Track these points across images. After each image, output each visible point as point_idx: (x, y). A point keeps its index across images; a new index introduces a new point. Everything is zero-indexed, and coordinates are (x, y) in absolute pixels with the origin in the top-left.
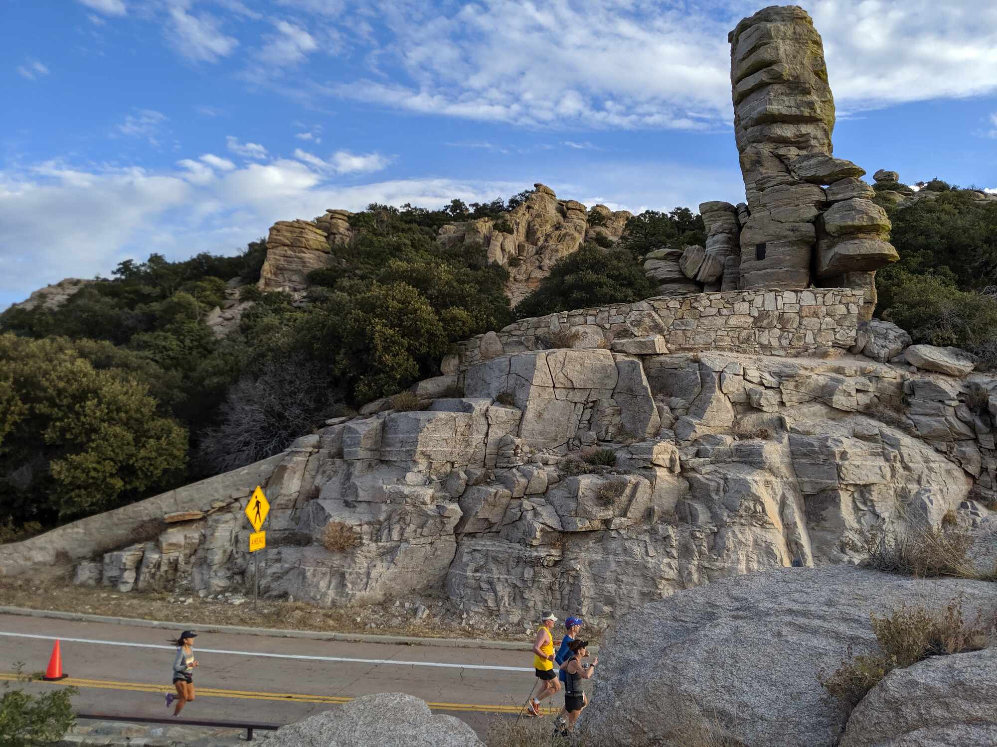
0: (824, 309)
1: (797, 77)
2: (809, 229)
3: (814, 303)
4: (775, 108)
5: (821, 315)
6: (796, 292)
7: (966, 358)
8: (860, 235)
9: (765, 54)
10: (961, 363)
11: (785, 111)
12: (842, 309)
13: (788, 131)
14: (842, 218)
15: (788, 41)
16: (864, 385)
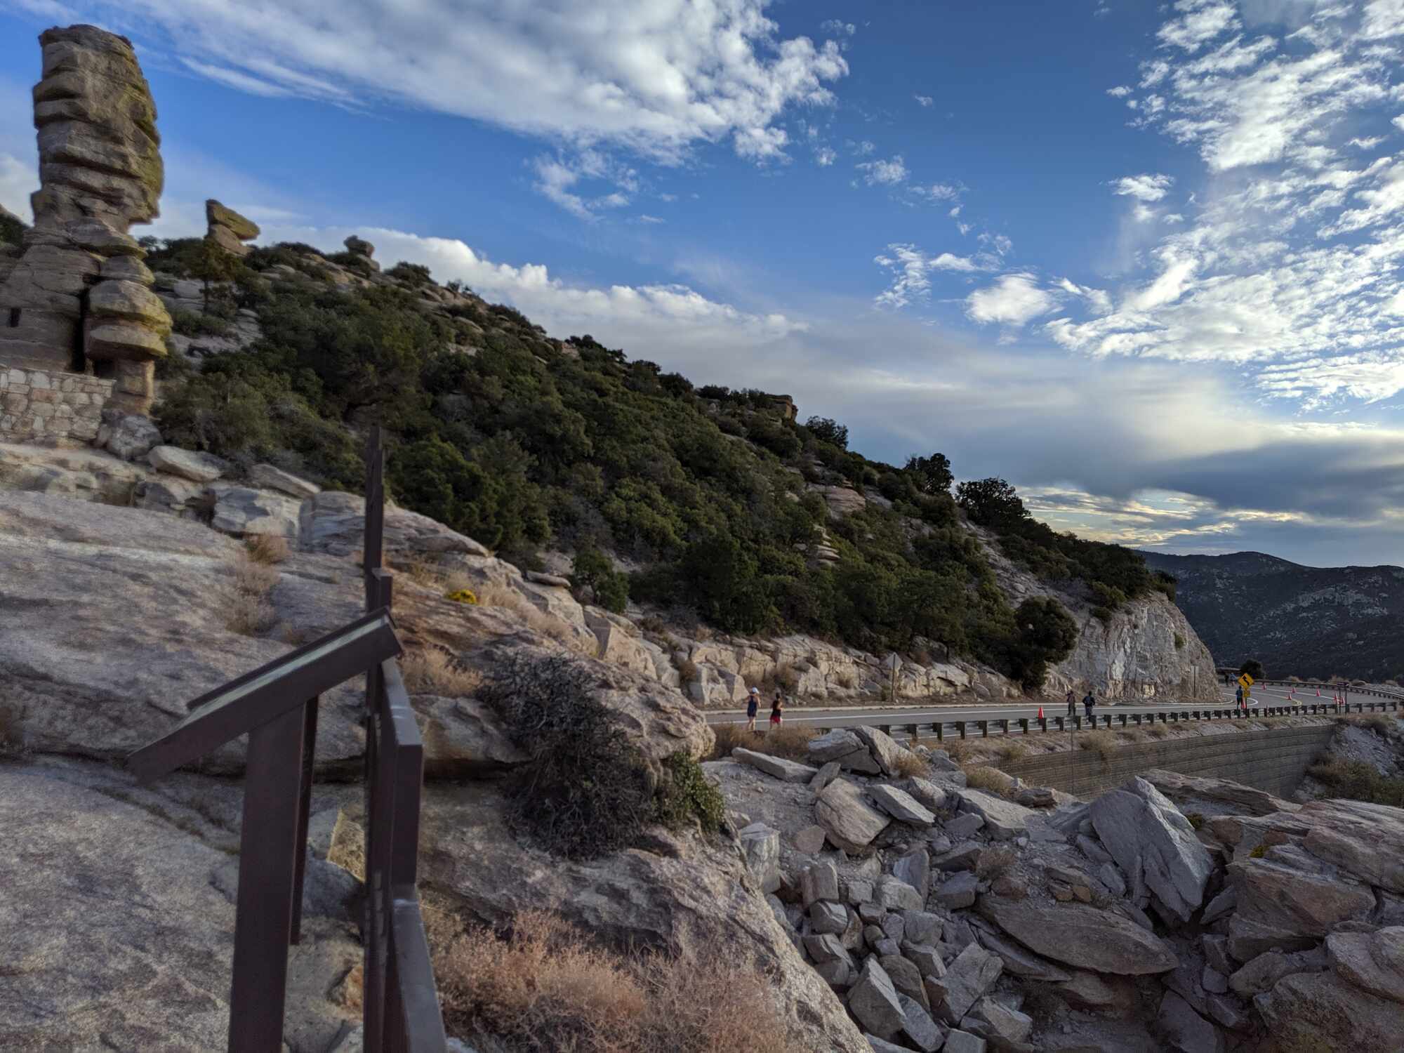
0: (60, 395)
1: (107, 121)
2: (73, 303)
3: (48, 387)
4: (77, 149)
5: (57, 401)
6: (27, 371)
7: (213, 464)
8: (122, 322)
9: (66, 81)
10: (206, 469)
11: (89, 155)
12: (83, 398)
13: (96, 180)
14: (103, 299)
15: (99, 76)
16: (86, 480)
